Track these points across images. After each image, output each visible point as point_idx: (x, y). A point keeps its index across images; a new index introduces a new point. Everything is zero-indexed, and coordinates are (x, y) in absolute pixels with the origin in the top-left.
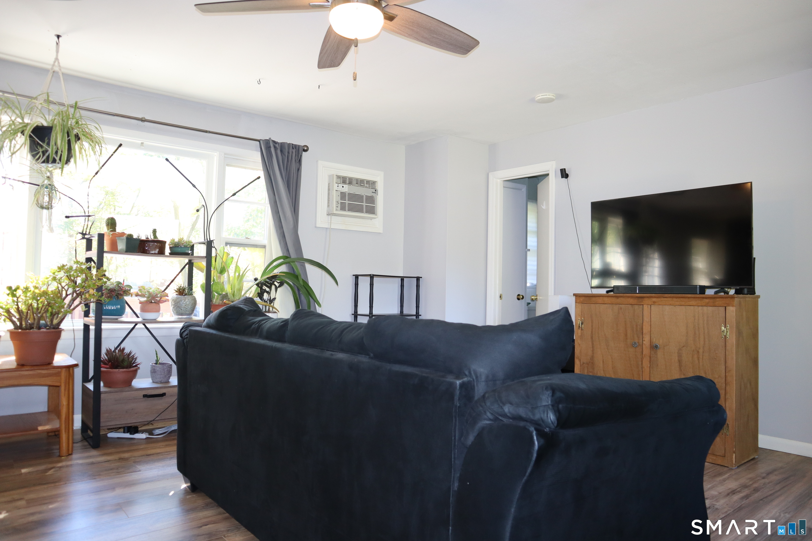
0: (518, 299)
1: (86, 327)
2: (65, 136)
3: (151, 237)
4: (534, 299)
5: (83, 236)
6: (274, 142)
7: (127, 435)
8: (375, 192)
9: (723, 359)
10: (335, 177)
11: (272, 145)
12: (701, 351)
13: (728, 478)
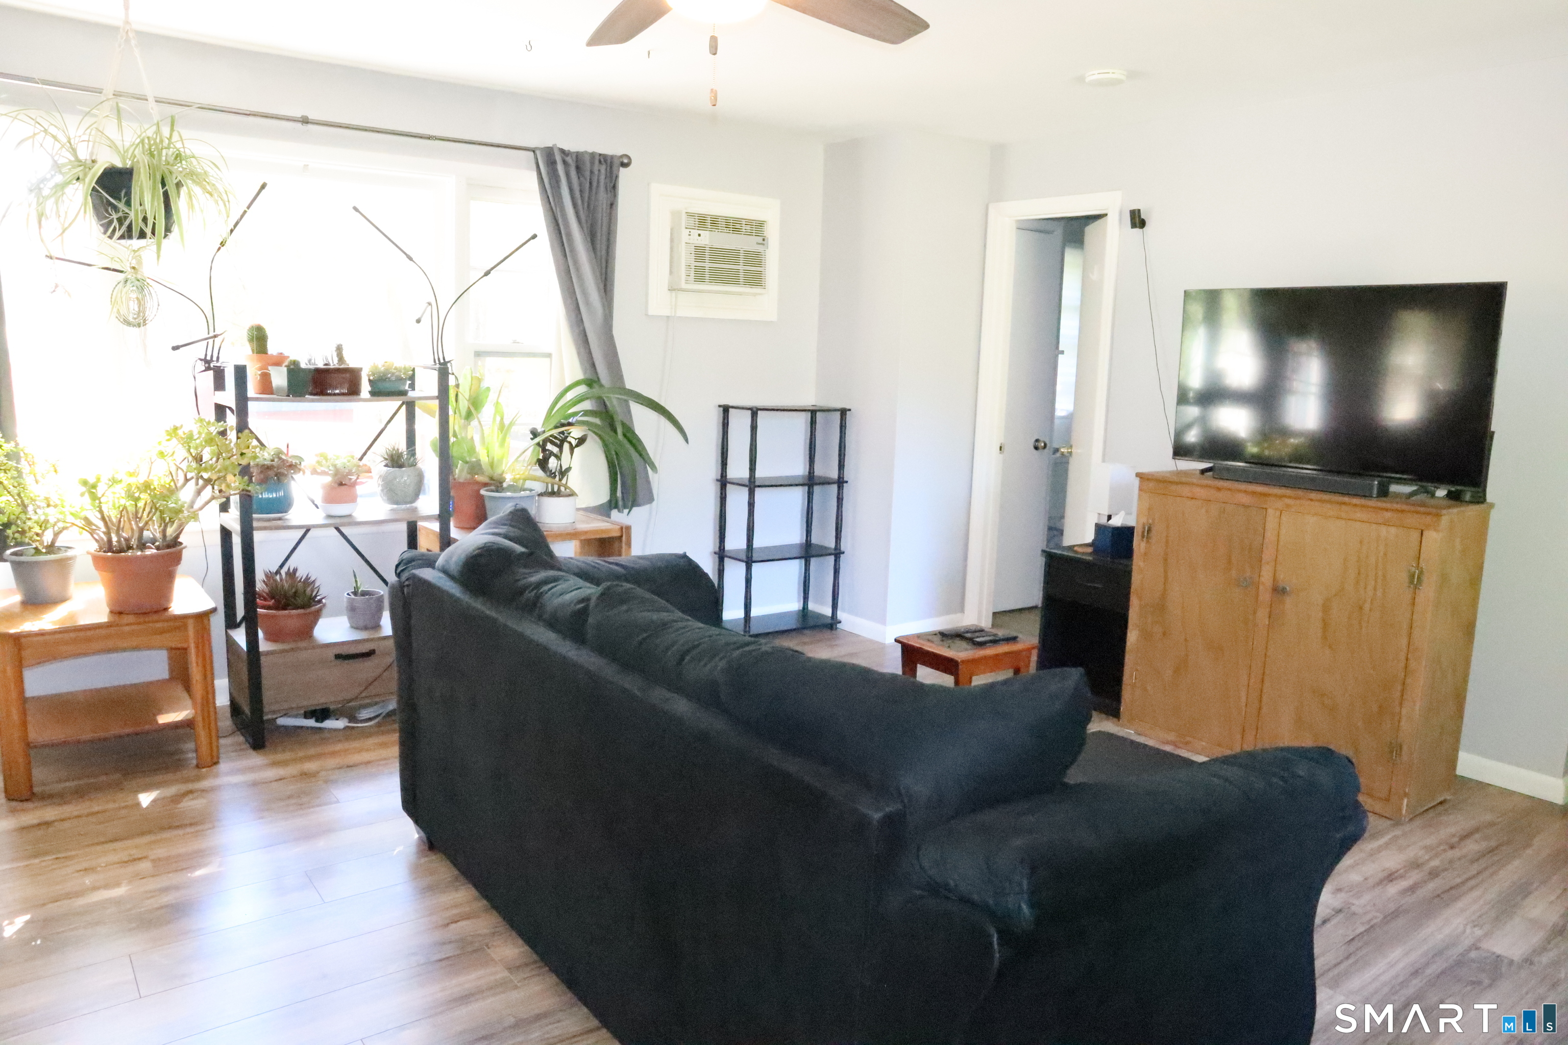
0: (1036, 448)
1: (226, 534)
2: (159, 188)
3: (334, 363)
4: (1065, 453)
5: (207, 365)
6: (562, 151)
7: (311, 723)
8: (763, 242)
9: (1405, 626)
10: (684, 216)
11: (558, 158)
12: (1367, 606)
13: (1387, 845)
